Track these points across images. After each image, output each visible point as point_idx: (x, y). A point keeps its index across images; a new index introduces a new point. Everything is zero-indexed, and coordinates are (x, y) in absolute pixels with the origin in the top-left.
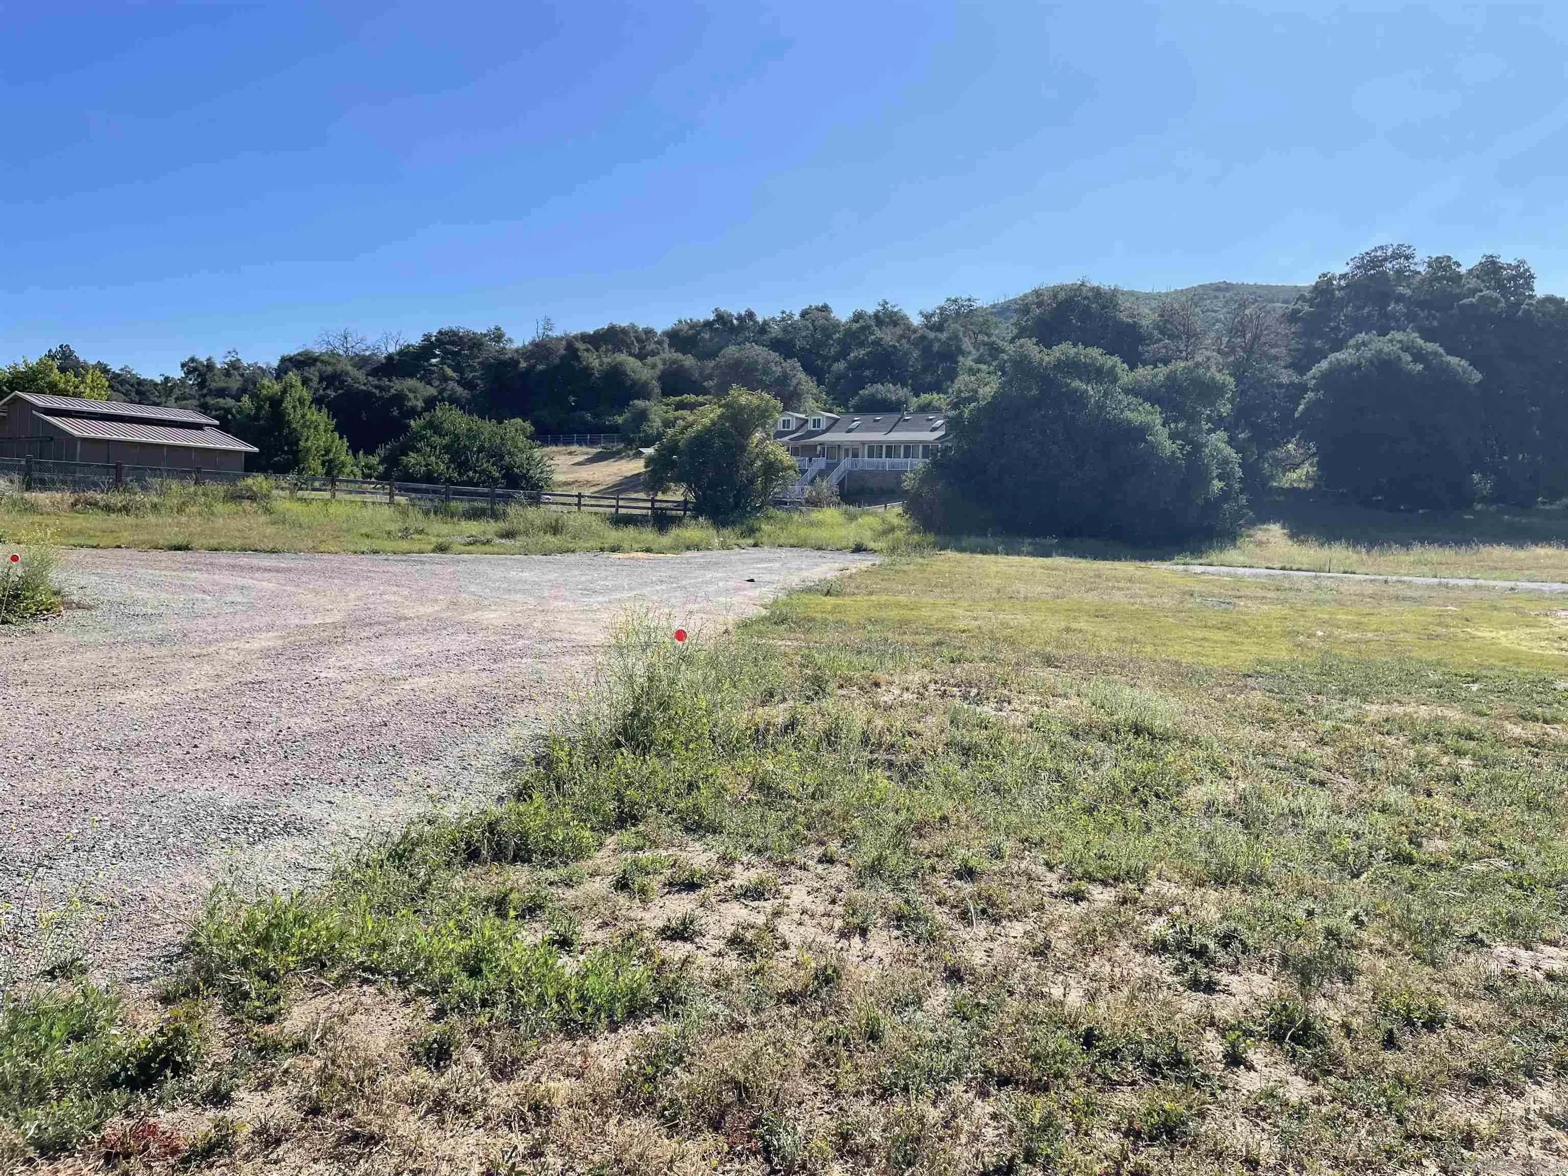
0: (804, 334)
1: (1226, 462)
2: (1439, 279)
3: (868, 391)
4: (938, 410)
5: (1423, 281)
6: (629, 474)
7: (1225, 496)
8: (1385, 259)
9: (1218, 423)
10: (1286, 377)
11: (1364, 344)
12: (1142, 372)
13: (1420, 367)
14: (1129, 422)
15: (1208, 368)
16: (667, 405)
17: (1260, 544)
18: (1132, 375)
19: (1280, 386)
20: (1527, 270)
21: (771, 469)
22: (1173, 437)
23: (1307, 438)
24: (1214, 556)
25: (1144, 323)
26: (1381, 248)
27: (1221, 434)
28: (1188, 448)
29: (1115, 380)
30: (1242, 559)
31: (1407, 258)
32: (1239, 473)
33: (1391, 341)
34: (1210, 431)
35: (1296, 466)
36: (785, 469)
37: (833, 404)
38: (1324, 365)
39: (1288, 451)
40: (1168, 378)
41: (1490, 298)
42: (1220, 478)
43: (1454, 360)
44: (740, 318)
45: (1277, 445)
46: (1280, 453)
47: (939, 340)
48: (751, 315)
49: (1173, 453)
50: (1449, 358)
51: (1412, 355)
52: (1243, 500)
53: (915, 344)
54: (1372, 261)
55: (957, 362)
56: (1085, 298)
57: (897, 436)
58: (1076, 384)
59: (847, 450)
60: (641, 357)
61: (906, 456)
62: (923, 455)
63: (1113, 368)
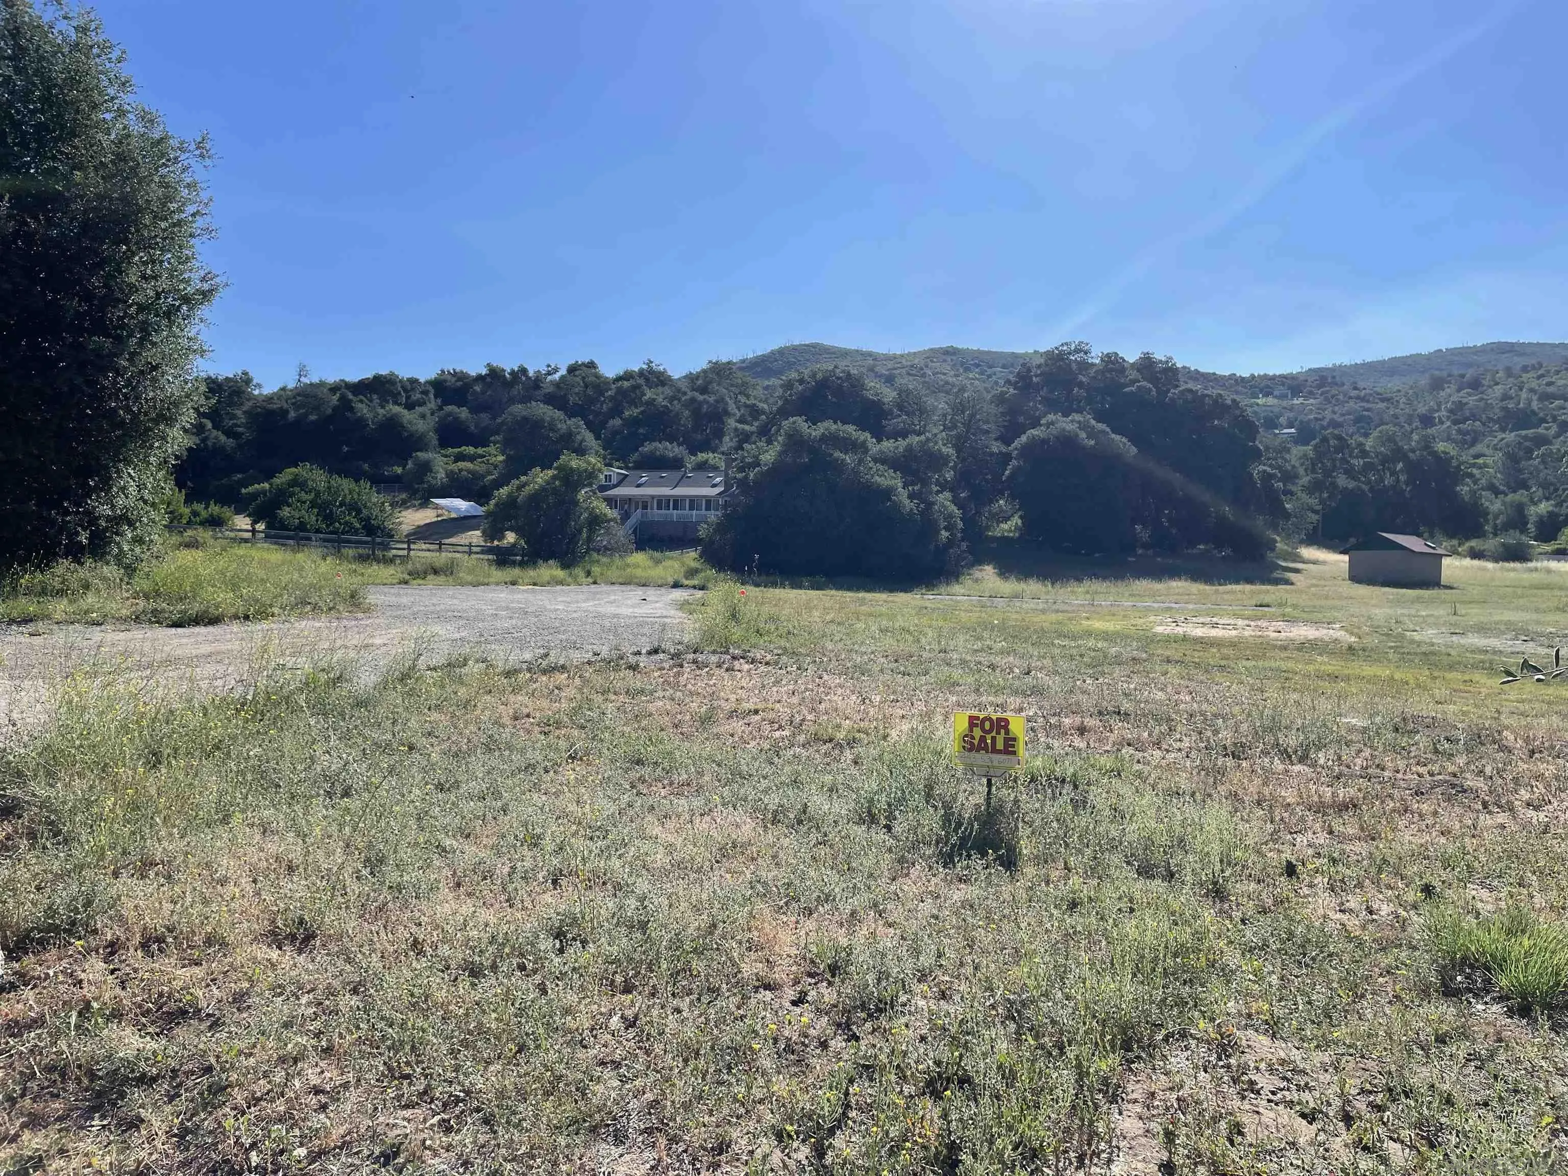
0: (577, 390)
1: (951, 516)
2: (1111, 370)
3: (647, 448)
4: (715, 468)
5: (1096, 372)
6: (422, 523)
7: (950, 542)
8: (1070, 353)
9: (944, 486)
10: (996, 447)
11: (1052, 423)
12: (887, 445)
13: (1092, 442)
14: (879, 485)
15: (936, 443)
16: (446, 456)
17: (977, 580)
18: (878, 447)
19: (992, 454)
21: (595, 521)
22: (911, 497)
23: (1013, 497)
24: (943, 589)
25: (885, 400)
26: (1067, 344)
27: (947, 495)
28: (922, 506)
29: (866, 451)
30: (962, 591)
31: (1086, 353)
32: (960, 525)
33: (1072, 421)
34: (938, 492)
35: (1007, 519)
36: (609, 521)
37: (612, 459)
38: (1024, 438)
39: (1000, 506)
40: (905, 450)
41: (1145, 387)
42: (946, 528)
43: (1117, 437)
44: (513, 373)
45: (991, 502)
46: (995, 507)
47: (708, 402)
48: (524, 371)
49: (911, 510)
50: (1113, 436)
51: (1087, 433)
52: (964, 545)
53: (686, 405)
54: (1059, 354)
55: (723, 423)
56: (838, 378)
57: (680, 491)
58: (837, 454)
59: (637, 503)
60: (410, 406)
61: (691, 508)
62: (708, 508)
63: (865, 441)
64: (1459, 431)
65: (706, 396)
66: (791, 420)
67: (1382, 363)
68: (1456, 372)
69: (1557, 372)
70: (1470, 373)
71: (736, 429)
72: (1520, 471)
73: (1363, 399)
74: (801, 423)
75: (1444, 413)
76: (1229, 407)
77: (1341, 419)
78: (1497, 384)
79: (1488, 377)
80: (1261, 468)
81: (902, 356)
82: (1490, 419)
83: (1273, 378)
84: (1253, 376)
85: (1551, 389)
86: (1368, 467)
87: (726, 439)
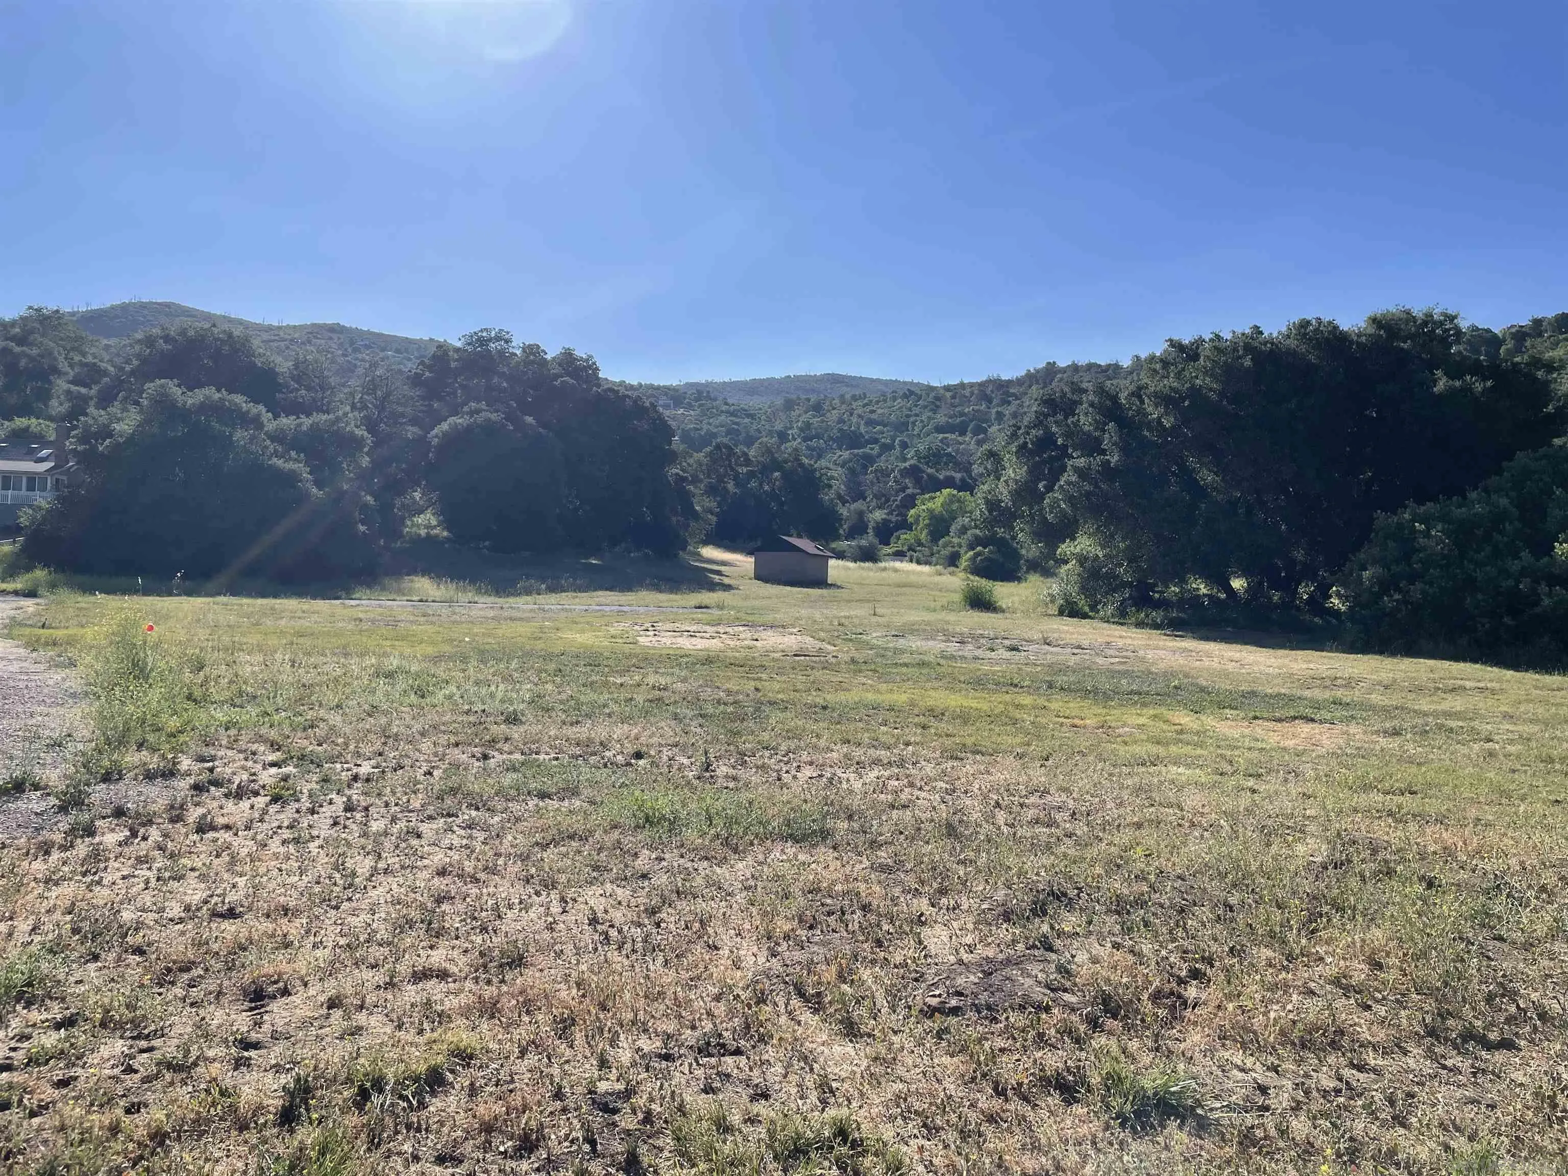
1: (366, 508)
2: (531, 363)
5: (518, 363)
7: (367, 538)
8: (490, 340)
9: (358, 473)
10: (413, 433)
11: (476, 412)
12: (287, 422)
13: (520, 436)
14: (278, 469)
15: (347, 424)
18: (275, 423)
19: (407, 440)
20: (594, 363)
22: (318, 484)
25: (277, 369)
26: (486, 330)
27: (360, 482)
28: (333, 495)
29: (260, 426)
31: (507, 341)
35: (421, 513)
38: (445, 426)
39: (413, 498)
40: (310, 429)
41: (568, 383)
46: (407, 499)
47: (28, 356)
54: (478, 340)
55: (50, 383)
56: (217, 339)
58: (222, 428)
61: (6, 487)
62: (31, 488)
63: (259, 415)
64: (808, 447)
65: (24, 348)
66: (158, 382)
67: (745, 383)
68: (803, 397)
69: (878, 402)
70: (813, 398)
71: (68, 392)
72: (859, 484)
73: (732, 414)
74: (174, 389)
75: (795, 431)
76: (647, 409)
77: (715, 430)
78: (834, 409)
79: (827, 403)
80: (675, 471)
81: (280, 328)
82: (831, 438)
83: (658, 388)
84: (640, 385)
85: (874, 416)
86: (752, 475)
87: (54, 403)
